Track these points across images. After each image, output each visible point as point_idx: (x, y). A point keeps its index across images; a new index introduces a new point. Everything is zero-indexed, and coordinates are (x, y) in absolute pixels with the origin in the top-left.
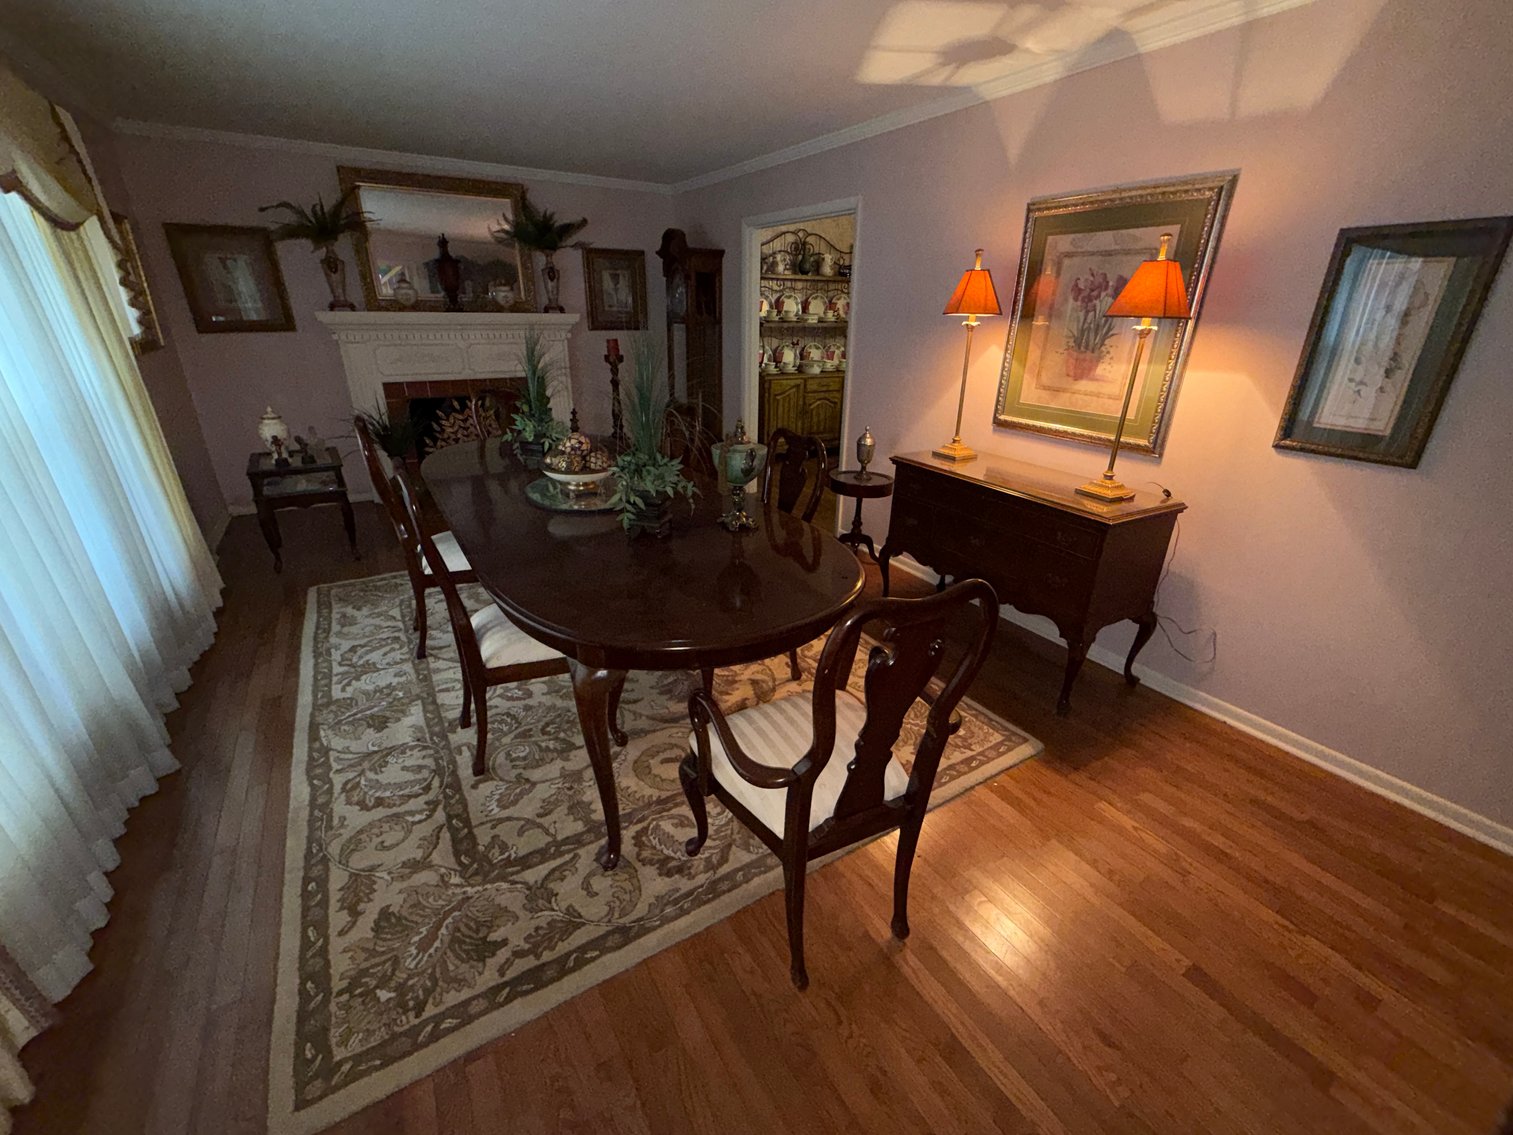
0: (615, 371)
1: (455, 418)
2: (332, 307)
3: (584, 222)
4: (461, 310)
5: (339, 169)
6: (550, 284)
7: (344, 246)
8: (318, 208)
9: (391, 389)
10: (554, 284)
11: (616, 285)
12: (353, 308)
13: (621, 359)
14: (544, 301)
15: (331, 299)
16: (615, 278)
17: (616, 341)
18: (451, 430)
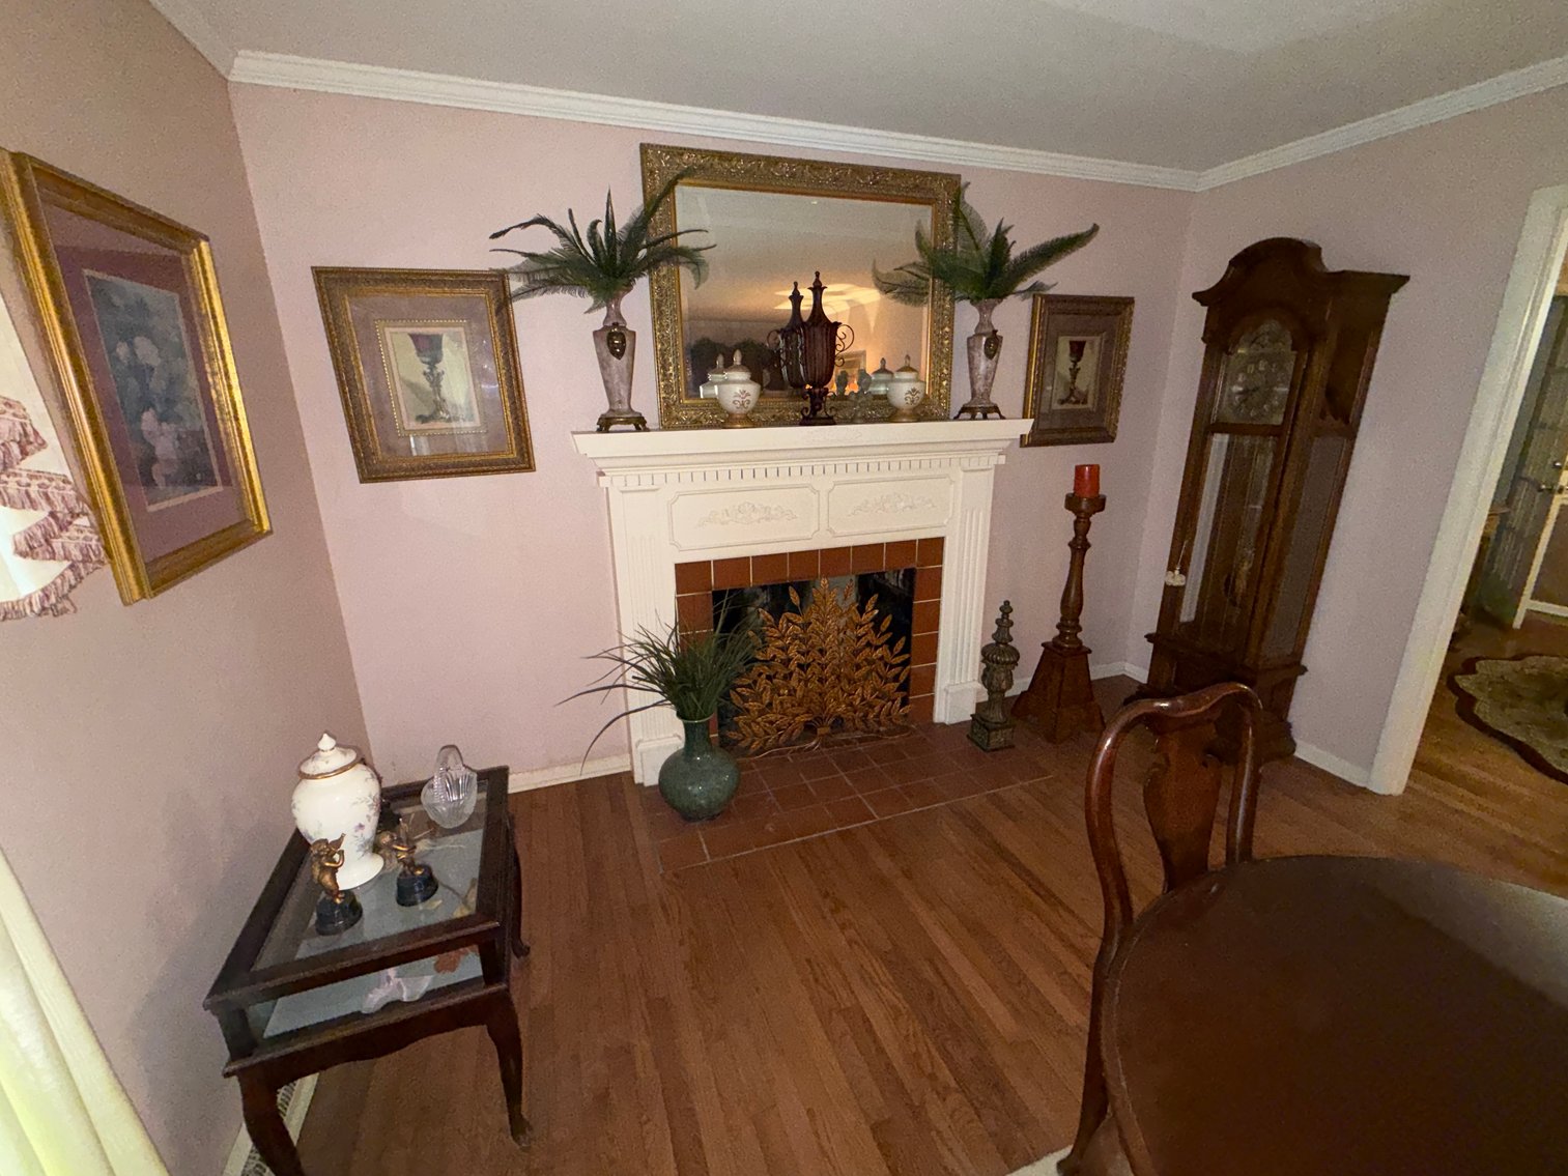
0: (1082, 528)
1: (789, 621)
2: (605, 425)
3: (1095, 228)
4: (829, 421)
5: (644, 148)
6: (983, 364)
7: (637, 304)
8: (601, 229)
9: (687, 574)
10: (990, 363)
11: (1075, 363)
12: (640, 424)
13: (1099, 504)
14: (961, 395)
15: (603, 407)
16: (1077, 350)
17: (1095, 469)
18: (779, 643)
